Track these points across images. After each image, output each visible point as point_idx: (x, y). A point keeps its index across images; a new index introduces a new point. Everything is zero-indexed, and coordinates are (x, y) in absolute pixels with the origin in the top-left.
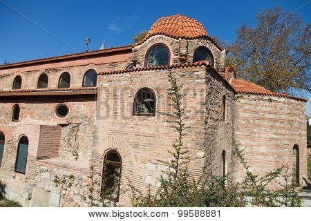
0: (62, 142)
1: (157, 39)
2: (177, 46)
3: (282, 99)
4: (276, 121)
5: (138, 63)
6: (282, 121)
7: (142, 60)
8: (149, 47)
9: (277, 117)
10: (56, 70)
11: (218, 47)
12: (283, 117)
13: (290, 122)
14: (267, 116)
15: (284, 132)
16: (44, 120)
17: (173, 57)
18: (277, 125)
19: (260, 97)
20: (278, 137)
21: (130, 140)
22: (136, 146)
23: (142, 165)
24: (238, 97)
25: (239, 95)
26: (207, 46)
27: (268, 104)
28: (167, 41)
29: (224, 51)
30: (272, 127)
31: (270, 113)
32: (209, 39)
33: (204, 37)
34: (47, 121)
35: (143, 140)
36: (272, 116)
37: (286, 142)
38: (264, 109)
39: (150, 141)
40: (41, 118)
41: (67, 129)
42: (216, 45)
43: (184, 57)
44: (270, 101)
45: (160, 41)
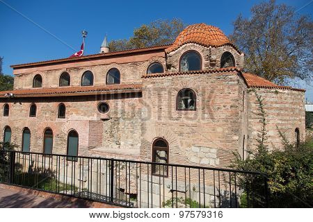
0: (104, 134)
1: (190, 47)
2: (208, 53)
3: (286, 91)
4: (281, 109)
5: (173, 67)
6: (286, 109)
7: (176, 64)
8: (182, 53)
9: (282, 106)
10: (77, 69)
11: (238, 52)
12: (287, 106)
13: (293, 110)
14: (274, 105)
15: (288, 118)
16: (89, 116)
17: (204, 62)
18: (282, 112)
19: (269, 90)
20: (283, 122)
21: (175, 130)
22: (181, 134)
23: (188, 149)
24: (250, 91)
25: (251, 89)
26: (230, 51)
27: (274, 95)
28: (198, 49)
29: (242, 54)
30: (278, 114)
31: (276, 103)
32: (232, 45)
33: (228, 44)
34: (91, 117)
35: (186, 130)
36: (278, 106)
37: (290, 126)
38: (272, 100)
39: (193, 130)
40: (85, 115)
41: (108, 123)
42: (236, 50)
43: (214, 62)
44: (277, 92)
45: (192, 48)
